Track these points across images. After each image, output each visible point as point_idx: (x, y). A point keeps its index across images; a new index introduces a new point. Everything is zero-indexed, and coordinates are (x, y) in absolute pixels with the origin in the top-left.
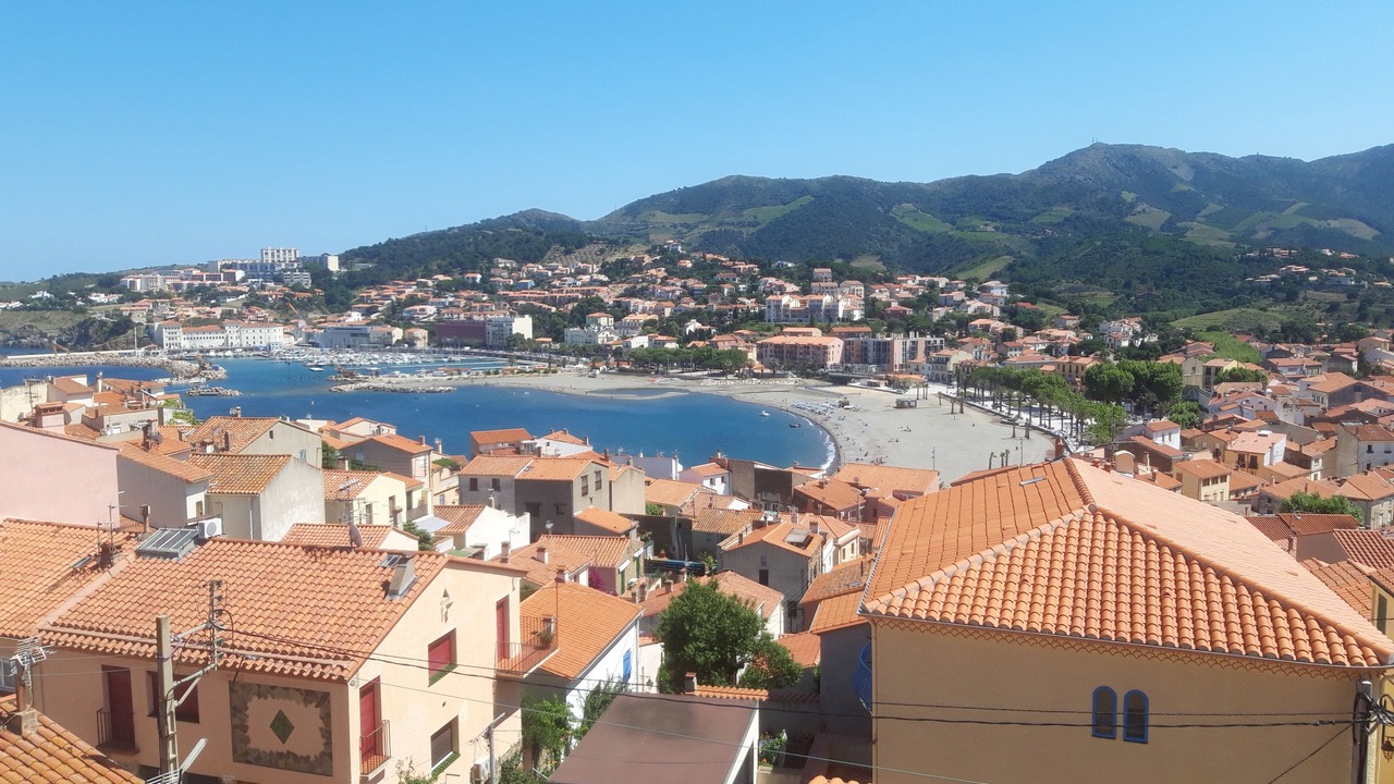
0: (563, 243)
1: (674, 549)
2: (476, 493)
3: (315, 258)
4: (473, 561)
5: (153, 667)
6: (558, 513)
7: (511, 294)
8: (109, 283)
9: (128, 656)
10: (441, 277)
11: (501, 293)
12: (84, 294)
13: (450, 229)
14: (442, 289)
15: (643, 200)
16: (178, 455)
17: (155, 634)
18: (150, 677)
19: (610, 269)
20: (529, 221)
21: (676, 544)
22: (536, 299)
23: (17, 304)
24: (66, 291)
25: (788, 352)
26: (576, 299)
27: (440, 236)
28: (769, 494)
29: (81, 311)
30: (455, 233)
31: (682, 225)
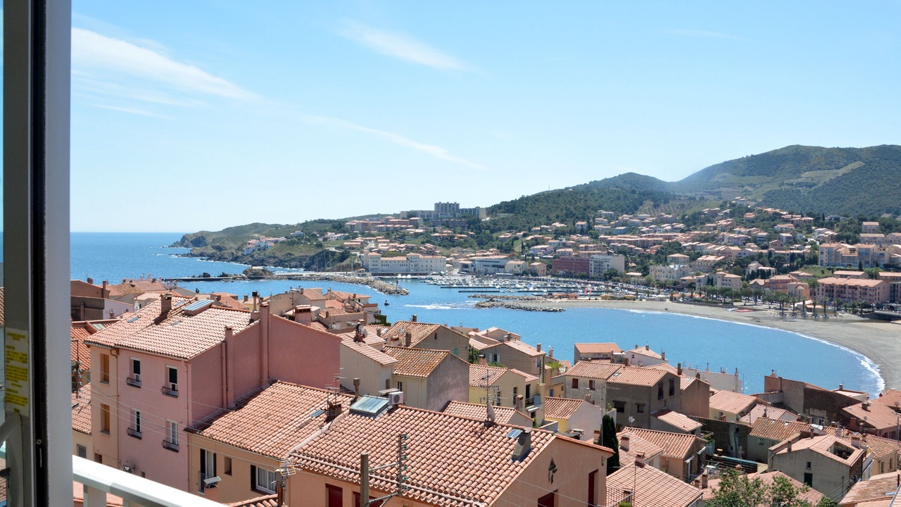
0: (653, 199)
1: (732, 448)
2: (576, 390)
3: (470, 210)
4: (573, 440)
5: (358, 489)
6: (638, 411)
7: (609, 238)
8: (338, 226)
9: (342, 480)
10: (558, 225)
11: (602, 236)
12: (323, 233)
13: (567, 188)
14: (558, 234)
15: (717, 165)
16: (376, 346)
17: (359, 466)
18: (354, 496)
19: (689, 219)
20: (625, 182)
21: (733, 445)
22: (630, 243)
23: (283, 239)
24: (313, 230)
25: (838, 292)
26: (660, 243)
27: (559, 194)
28: (816, 410)
29: (320, 245)
30: (570, 192)
31: (749, 185)
